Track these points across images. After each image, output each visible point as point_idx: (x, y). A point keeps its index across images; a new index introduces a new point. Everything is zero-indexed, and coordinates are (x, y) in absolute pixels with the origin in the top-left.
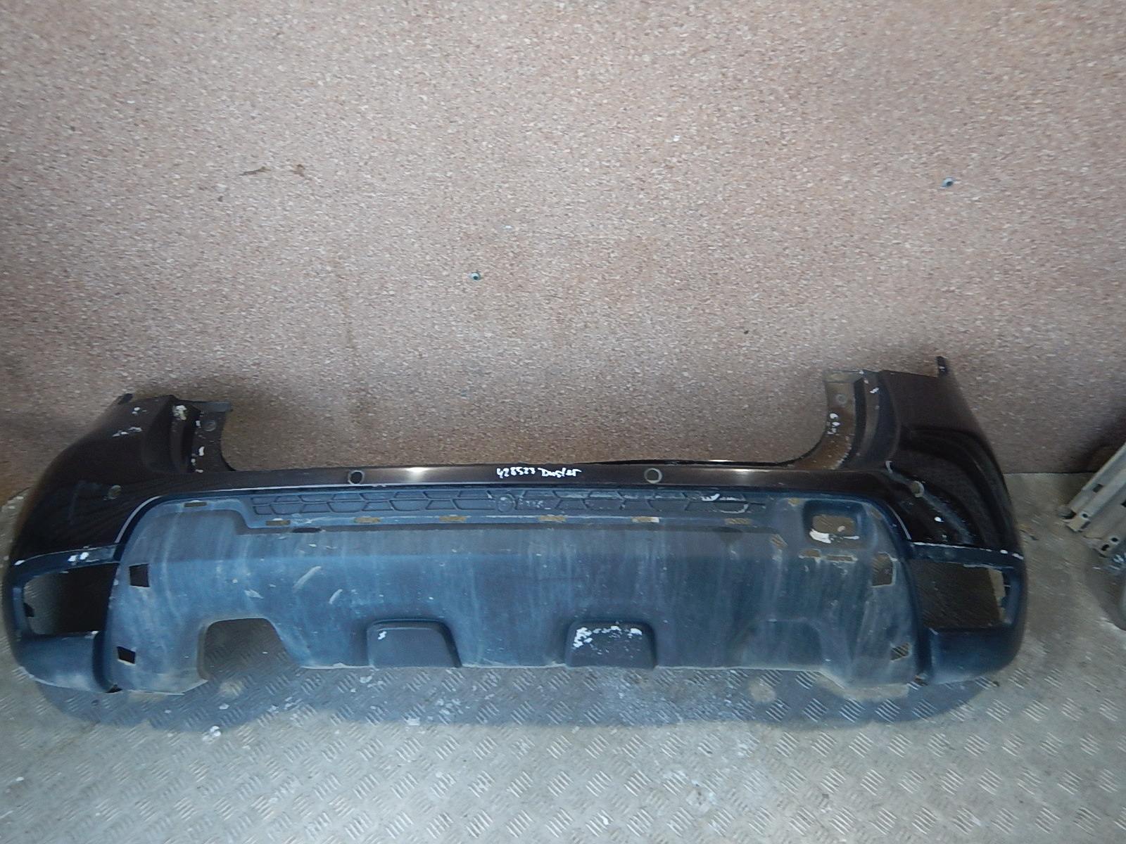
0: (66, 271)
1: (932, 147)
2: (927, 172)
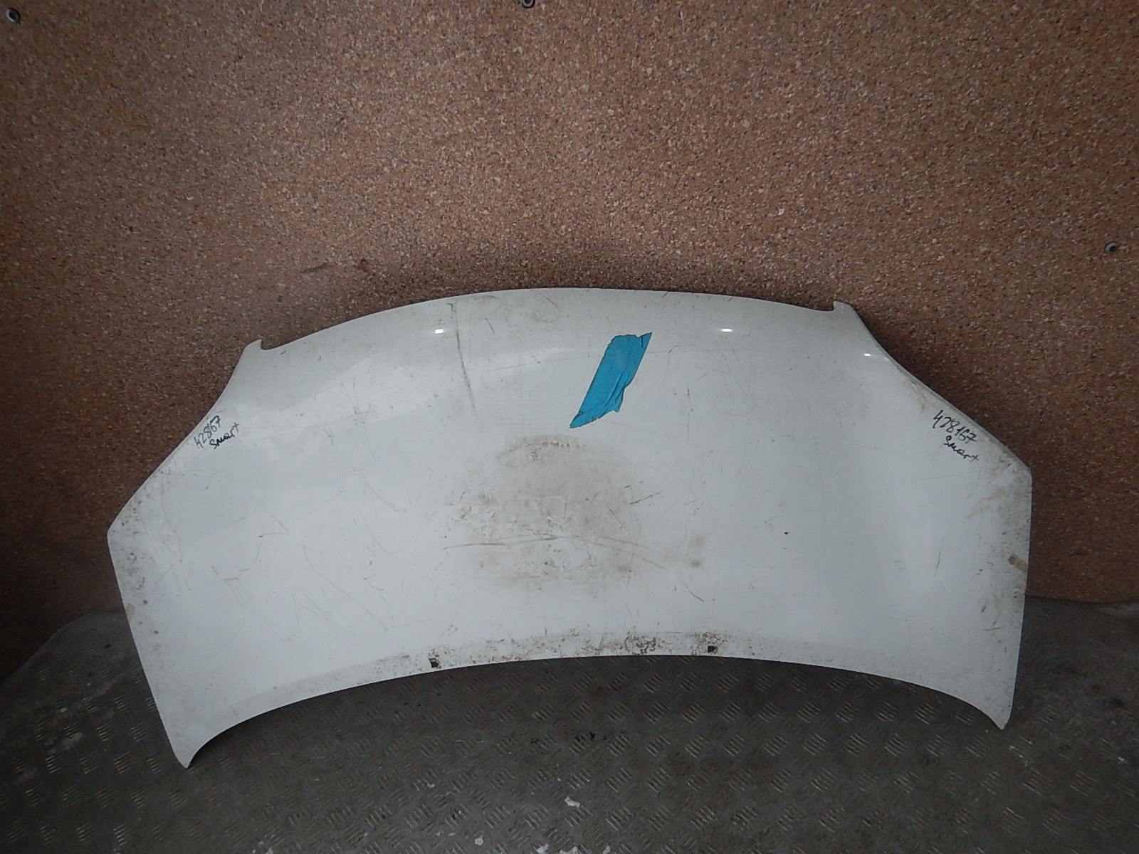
0: (121, 382)
1: (1090, 208)
2: (1085, 237)
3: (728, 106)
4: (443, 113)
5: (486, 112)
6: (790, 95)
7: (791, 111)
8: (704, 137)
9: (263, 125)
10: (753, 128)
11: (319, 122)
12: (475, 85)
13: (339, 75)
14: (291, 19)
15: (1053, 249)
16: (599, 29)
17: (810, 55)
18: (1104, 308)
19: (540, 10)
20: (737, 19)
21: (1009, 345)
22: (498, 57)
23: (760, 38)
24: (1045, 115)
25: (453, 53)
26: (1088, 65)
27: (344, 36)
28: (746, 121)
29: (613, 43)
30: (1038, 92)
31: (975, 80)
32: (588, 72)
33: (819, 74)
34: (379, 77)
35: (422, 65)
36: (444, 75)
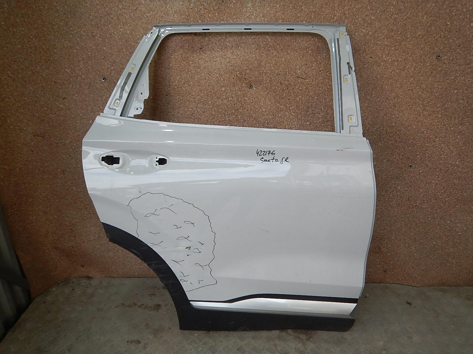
1: (403, 154)
2: (403, 162)
3: (303, 118)
4: (223, 114)
5: (235, 115)
6: (320, 117)
7: (320, 121)
8: (296, 126)
9: (170, 114)
10: (310, 124)
11: (186, 114)
12: (233, 107)
13: (195, 102)
14: (184, 87)
15: (394, 165)
16: (269, 95)
17: (326, 107)
18: (410, 184)
19: (253, 90)
20: (307, 96)
21: (384, 193)
22: (240, 100)
23: (313, 101)
24: (389, 127)
25: (228, 98)
26: (399, 115)
27: (198, 92)
28: (308, 122)
29: (273, 99)
30: (386, 122)
31: (370, 117)
32: (265, 106)
33: (328, 112)
34: (206, 103)
35: (219, 101)
36: (225, 104)
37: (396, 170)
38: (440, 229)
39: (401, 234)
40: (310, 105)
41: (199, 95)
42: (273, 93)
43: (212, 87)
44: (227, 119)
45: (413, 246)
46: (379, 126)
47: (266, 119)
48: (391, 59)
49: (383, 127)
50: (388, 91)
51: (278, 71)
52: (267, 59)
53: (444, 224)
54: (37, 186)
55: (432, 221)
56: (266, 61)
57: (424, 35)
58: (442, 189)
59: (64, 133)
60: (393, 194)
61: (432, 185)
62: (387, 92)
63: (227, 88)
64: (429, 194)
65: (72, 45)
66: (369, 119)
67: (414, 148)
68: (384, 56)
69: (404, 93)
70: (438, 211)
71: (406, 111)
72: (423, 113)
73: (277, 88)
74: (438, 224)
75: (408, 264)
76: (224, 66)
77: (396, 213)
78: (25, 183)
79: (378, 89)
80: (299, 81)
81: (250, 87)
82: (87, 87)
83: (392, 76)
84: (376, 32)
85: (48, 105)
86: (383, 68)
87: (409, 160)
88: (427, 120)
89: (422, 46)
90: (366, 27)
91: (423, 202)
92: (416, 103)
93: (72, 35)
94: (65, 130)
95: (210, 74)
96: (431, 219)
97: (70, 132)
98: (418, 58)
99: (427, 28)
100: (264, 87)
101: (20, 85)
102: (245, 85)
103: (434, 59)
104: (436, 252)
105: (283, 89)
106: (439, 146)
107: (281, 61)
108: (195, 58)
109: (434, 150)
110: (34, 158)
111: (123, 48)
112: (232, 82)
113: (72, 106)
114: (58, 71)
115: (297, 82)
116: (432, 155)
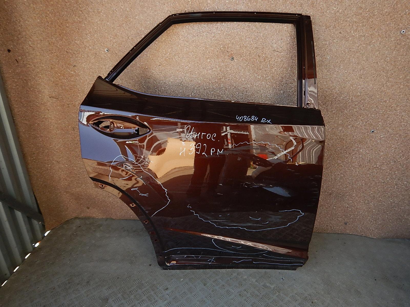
37: (359, 135)
38: (397, 189)
39: (361, 192)
40: (284, 76)
41: (187, 66)
42: (252, 65)
43: (199, 58)
44: (211, 87)
45: (372, 203)
46: (345, 95)
47: (244, 87)
48: (358, 35)
49: (349, 96)
50: (355, 63)
51: (257, 45)
52: (247, 34)
53: (401, 185)
54: (52, 139)
55: (390, 181)
56: (246, 36)
57: (390, 12)
58: (400, 153)
59: (74, 96)
60: (355, 156)
61: (392, 149)
62: (354, 65)
63: (211, 60)
64: (389, 157)
65: (81, 20)
66: (337, 89)
67: (377, 116)
68: (352, 32)
69: (369, 65)
70: (396, 172)
71: (371, 82)
72: (386, 84)
73: (255, 60)
74: (396, 184)
75: (367, 219)
76: (209, 40)
77: (358, 173)
78: (42, 136)
79: (346, 62)
80: (275, 54)
81: (232, 59)
82: (93, 57)
83: (359, 50)
84: (345, 10)
85: (62, 72)
86: (351, 43)
87: (371, 126)
88: (389, 91)
89: (388, 22)
90: (337, 5)
91: (382, 164)
92: (380, 75)
93: (81, 11)
94: (75, 94)
95: (197, 47)
96: (390, 180)
97: (78, 95)
98: (384, 33)
99: (394, 5)
100: (244, 59)
101: (39, 53)
102: (228, 57)
103: (398, 35)
104: (393, 209)
105: (261, 61)
106: (399, 114)
107: (259, 36)
108: (185, 33)
109: (395, 117)
110: (49, 116)
111: (123, 23)
112: (217, 54)
113: (81, 73)
114: (70, 43)
115: (273, 55)
116: (393, 122)
